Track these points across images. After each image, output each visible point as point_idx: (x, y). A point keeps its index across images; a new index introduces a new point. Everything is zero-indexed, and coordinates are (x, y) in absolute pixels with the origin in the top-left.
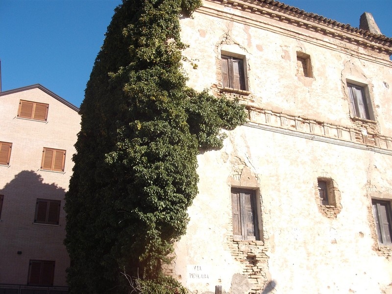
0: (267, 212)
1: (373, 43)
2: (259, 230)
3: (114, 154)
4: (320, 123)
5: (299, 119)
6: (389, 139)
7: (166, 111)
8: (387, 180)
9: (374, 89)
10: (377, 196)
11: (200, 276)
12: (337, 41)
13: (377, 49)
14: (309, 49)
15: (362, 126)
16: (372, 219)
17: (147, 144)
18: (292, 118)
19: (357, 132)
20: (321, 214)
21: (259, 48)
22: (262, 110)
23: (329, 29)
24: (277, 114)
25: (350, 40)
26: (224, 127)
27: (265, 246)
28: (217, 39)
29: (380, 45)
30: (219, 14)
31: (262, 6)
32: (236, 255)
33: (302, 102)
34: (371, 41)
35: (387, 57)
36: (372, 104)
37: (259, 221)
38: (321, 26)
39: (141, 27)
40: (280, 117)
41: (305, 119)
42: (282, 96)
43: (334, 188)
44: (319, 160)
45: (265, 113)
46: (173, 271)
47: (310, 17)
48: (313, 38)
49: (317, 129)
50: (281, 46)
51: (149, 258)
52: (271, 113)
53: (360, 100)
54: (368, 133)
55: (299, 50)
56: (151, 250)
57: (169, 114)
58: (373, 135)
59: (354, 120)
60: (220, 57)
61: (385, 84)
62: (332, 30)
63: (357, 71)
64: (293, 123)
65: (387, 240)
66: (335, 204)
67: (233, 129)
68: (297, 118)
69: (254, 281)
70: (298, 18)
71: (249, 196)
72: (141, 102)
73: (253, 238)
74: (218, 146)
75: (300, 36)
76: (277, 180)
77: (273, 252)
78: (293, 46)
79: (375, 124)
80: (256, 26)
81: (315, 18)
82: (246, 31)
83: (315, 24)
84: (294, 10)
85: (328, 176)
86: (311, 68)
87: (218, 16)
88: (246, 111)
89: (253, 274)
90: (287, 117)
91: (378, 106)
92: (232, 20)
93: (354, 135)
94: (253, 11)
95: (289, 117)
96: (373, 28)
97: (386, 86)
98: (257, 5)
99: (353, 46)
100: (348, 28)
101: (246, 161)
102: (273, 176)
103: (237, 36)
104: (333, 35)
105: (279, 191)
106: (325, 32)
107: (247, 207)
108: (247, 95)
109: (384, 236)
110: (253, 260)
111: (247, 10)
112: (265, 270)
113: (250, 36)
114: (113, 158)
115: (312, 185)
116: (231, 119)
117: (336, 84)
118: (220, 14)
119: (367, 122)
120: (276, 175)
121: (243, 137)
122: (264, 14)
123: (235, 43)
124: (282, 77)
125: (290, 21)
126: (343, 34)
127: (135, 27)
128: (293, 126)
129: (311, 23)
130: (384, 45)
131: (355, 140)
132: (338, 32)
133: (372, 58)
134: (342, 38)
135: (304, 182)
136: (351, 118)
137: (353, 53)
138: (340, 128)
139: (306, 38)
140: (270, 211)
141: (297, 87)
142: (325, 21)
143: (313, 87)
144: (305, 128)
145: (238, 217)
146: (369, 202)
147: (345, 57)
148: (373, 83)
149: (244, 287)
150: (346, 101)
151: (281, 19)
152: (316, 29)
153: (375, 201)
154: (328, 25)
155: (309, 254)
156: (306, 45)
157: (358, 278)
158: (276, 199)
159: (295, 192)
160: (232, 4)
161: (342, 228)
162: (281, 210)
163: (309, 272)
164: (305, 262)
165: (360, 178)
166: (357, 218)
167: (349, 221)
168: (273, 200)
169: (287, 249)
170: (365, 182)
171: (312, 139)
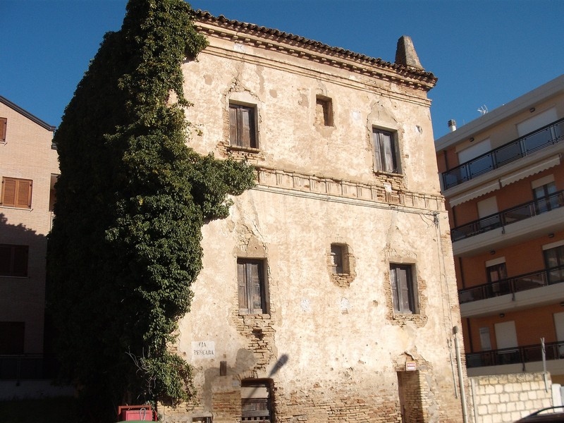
0: (275, 284)
2: (265, 303)
3: (115, 230)
4: (337, 181)
5: (314, 178)
6: (416, 195)
7: (169, 184)
8: (409, 242)
9: (404, 135)
10: (396, 261)
11: (205, 352)
12: (366, 78)
13: (412, 85)
14: (331, 91)
15: (386, 181)
16: (388, 286)
17: (150, 220)
18: (306, 177)
19: (380, 188)
20: (332, 283)
21: (273, 94)
22: (273, 170)
23: (357, 64)
24: (290, 173)
25: (380, 76)
26: (231, 192)
27: (272, 320)
28: (225, 87)
29: (417, 81)
30: (228, 54)
31: (278, 41)
32: (241, 330)
33: (319, 156)
34: (406, 76)
35: (424, 95)
36: (401, 153)
37: (267, 293)
38: (346, 61)
39: (140, 80)
40: (292, 176)
41: (321, 178)
42: (296, 151)
43: (348, 254)
44: (334, 223)
45: (276, 174)
46: (178, 349)
47: (334, 52)
48: (337, 77)
49: (334, 188)
50: (298, 90)
51: (154, 336)
52: (282, 172)
53: (387, 149)
54: (392, 189)
55: (319, 92)
56: (155, 329)
57: (172, 188)
58: (398, 191)
59: (377, 174)
60: (228, 109)
61: (418, 127)
62: (360, 66)
63: (386, 114)
64: (307, 183)
65: (405, 307)
66: (348, 272)
67: (240, 194)
68: (311, 177)
69: (259, 356)
70: (321, 53)
71: (256, 266)
72: (143, 174)
73: (259, 311)
74: (224, 215)
75: (322, 76)
76: (287, 248)
77: (280, 325)
78: (313, 88)
79: (402, 177)
80: (271, 66)
81: (341, 52)
82: (258, 73)
83: (341, 60)
84: (315, 44)
85: (342, 241)
86: (332, 114)
87: (227, 56)
88: (255, 172)
89: (258, 349)
90: (300, 176)
91: (407, 156)
92: (243, 60)
93: (375, 192)
94: (267, 47)
95: (303, 176)
96: (411, 57)
97: (419, 131)
98: (273, 40)
99: (385, 83)
100: (379, 63)
101: (254, 229)
102: (282, 245)
103: (248, 80)
104: (362, 72)
105: (289, 261)
106: (351, 68)
107: (254, 278)
108: (257, 152)
109: (402, 303)
110: (258, 334)
111: (260, 46)
112: (271, 344)
113: (262, 80)
114: (114, 235)
115: (324, 252)
116: (238, 184)
117: (360, 132)
118: (230, 53)
119: (392, 176)
120: (286, 243)
121: (251, 202)
122: (281, 50)
123: (245, 90)
124: (298, 128)
125: (310, 57)
126: (373, 70)
127: (133, 78)
128: (307, 186)
129: (335, 58)
130: (420, 80)
131: (376, 199)
132: (367, 68)
133: (405, 97)
134: (371, 74)
135: (316, 250)
136: (374, 172)
137: (383, 92)
138: (361, 185)
139: (328, 77)
140: (277, 282)
141: (314, 139)
142: (352, 56)
143: (332, 138)
144: (320, 188)
145: (244, 290)
146: (386, 268)
147: (373, 97)
148: (405, 127)
149: (249, 361)
150: (370, 152)
151: (300, 55)
152: (341, 65)
153: (393, 266)
154: (355, 60)
155: (317, 326)
156: (328, 85)
157: (368, 349)
158: (285, 269)
159: (305, 261)
160: (243, 39)
161: (354, 297)
162: (289, 281)
163: (317, 344)
164: (313, 334)
165: (379, 242)
166: (372, 285)
167: (364, 289)
168: (281, 270)
169: (294, 322)
170: (384, 245)
171: (328, 200)
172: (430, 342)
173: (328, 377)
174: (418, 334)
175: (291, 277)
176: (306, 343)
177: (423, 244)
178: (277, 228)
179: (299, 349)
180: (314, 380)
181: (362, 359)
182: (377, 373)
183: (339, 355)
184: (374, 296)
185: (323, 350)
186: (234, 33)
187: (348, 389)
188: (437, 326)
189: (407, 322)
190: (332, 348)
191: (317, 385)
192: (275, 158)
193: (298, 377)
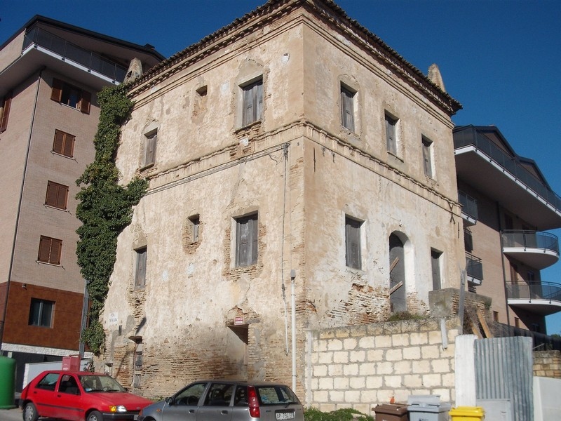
0: (149, 263)
1: (274, 11)
4: (198, 160)
11: (114, 320)
15: (244, 135)
19: (231, 148)
20: (184, 253)
21: (168, 111)
25: (249, 31)
27: (145, 292)
32: (130, 302)
34: (271, 12)
36: (263, 97)
40: (168, 173)
46: (103, 319)
47: (203, 44)
49: (196, 167)
50: (184, 96)
54: (249, 140)
58: (252, 140)
59: (237, 133)
60: (143, 142)
61: (287, 55)
67: (138, 203)
76: (159, 233)
77: (149, 294)
78: (194, 87)
79: (261, 122)
80: (168, 91)
81: (208, 40)
82: (161, 101)
85: (196, 213)
89: (137, 315)
90: (173, 170)
91: (270, 96)
93: (228, 154)
97: (287, 58)
99: (256, 34)
100: (241, 22)
102: (156, 231)
104: (233, 40)
105: (159, 243)
110: (139, 303)
112: (143, 310)
113: (163, 105)
115: (182, 227)
119: (251, 127)
123: (153, 121)
126: (239, 31)
129: (208, 48)
131: (228, 159)
132: (234, 34)
133: (274, 33)
134: (241, 36)
136: (234, 133)
137: (252, 44)
138: (215, 154)
139: (205, 68)
142: (217, 35)
143: (204, 121)
144: (186, 173)
146: (228, 225)
147: (242, 57)
148: (271, 66)
150: (234, 114)
154: (222, 36)
156: (206, 75)
157: (204, 307)
158: (156, 250)
159: (168, 239)
160: (151, 84)
161: (199, 261)
162: (157, 258)
163: (168, 307)
164: (167, 299)
165: (224, 201)
166: (214, 246)
167: (206, 252)
168: (154, 251)
169: (157, 291)
170: (229, 203)
171: (189, 180)
172: (263, 292)
173: (174, 334)
174: (252, 286)
175: (159, 256)
176: (162, 307)
177: (268, 186)
178: (155, 220)
179: (158, 312)
180: (165, 336)
181: (199, 317)
182: (210, 328)
183: (183, 314)
184: (214, 256)
185: (173, 312)
186: (146, 83)
187: (186, 343)
188: (274, 274)
189: (242, 275)
190: (178, 309)
191: (166, 342)
192: (163, 164)
193: (156, 335)
